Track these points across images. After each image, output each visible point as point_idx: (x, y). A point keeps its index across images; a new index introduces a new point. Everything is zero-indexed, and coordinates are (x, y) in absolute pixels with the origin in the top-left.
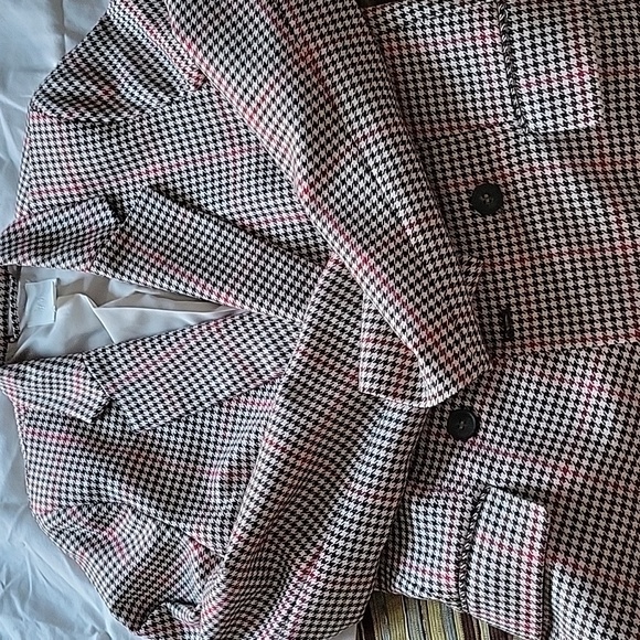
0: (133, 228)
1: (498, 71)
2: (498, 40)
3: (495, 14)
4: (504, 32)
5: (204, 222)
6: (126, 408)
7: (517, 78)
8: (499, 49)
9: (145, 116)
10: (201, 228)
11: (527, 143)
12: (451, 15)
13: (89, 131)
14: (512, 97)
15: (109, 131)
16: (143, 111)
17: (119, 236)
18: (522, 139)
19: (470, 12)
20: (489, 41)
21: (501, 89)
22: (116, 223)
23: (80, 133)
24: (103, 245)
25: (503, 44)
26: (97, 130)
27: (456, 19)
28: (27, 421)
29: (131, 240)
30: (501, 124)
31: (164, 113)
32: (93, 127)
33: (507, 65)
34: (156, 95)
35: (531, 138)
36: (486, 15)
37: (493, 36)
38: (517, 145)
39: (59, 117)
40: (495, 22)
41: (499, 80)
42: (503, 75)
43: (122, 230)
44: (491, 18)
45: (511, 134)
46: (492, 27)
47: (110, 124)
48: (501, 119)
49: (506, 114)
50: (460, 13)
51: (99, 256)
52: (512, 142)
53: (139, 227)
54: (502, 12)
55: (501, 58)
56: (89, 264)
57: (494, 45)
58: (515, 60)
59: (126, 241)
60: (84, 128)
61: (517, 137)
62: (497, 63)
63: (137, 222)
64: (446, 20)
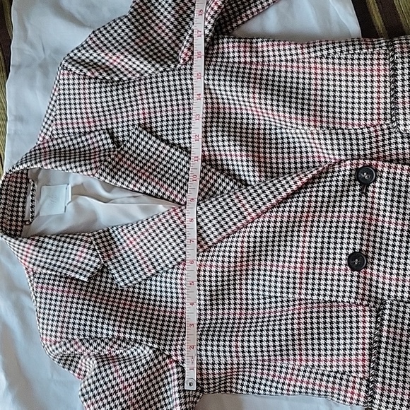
0: (126, 152)
1: (385, 92)
2: (388, 73)
3: (388, 57)
4: (392, 69)
5: (177, 153)
6: (114, 271)
7: (396, 98)
8: (388, 79)
9: (143, 77)
10: (175, 158)
11: (396, 137)
12: (359, 54)
13: (104, 85)
14: (391, 109)
15: (117, 85)
16: (142, 75)
17: (116, 156)
18: (393, 135)
19: (372, 54)
20: (382, 73)
21: (385, 103)
22: (114, 148)
23: (98, 85)
24: (105, 160)
25: (390, 76)
26: (109, 85)
27: (362, 57)
28: (36, 280)
29: (124, 160)
30: (381, 125)
31: (157, 77)
32: (107, 82)
33: (392, 89)
34: (153, 66)
35: (399, 135)
36: (382, 56)
37: (385, 70)
38: (390, 139)
39: (85, 75)
40: (388, 62)
41: (385, 98)
42: (388, 95)
43: (119, 152)
44: (385, 59)
45: (386, 132)
46: (385, 64)
47: (118, 81)
48: (382, 122)
49: (386, 119)
50: (366, 54)
51: (103, 167)
52: (387, 137)
53: (130, 152)
54: (393, 56)
55: (388, 84)
56: (94, 171)
57: (385, 76)
58: (396, 87)
59: (120, 160)
60: (101, 83)
61: (390, 133)
62: (385, 87)
63: (129, 149)
64: (356, 56)
